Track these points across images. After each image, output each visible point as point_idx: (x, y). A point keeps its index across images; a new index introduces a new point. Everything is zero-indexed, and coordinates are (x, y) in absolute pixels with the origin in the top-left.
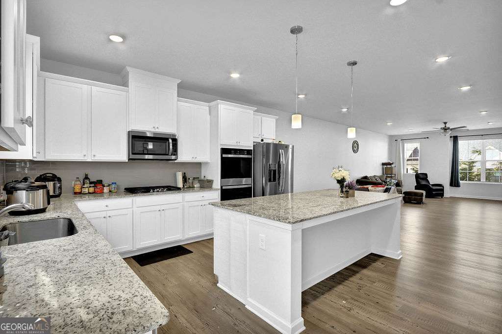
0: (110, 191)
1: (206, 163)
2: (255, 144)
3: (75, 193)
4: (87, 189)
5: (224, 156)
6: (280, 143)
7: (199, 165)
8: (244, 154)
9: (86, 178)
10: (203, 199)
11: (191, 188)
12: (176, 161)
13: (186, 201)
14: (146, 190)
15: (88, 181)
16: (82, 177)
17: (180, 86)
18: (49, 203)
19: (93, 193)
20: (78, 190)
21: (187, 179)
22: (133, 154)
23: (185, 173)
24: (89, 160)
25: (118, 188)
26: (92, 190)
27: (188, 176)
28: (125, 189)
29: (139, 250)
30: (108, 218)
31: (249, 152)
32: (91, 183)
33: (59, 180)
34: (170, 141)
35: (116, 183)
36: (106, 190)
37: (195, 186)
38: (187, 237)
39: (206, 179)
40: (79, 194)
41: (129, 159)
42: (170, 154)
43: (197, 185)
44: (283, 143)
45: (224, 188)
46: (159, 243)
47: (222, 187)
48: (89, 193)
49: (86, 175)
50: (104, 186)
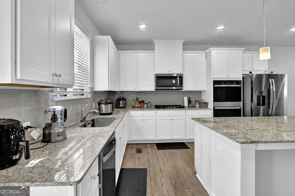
0: (147, 106)
1: (204, 91)
2: (244, 76)
3: (132, 107)
4: (137, 105)
5: (215, 86)
6: (272, 73)
7: (200, 92)
8: (233, 84)
9: (137, 99)
10: (199, 114)
11: (194, 107)
12: (182, 90)
13: (187, 115)
14: (164, 107)
15: (137, 101)
16: (135, 99)
17: (184, 44)
18: (113, 111)
19: (140, 107)
20: (133, 106)
21: (191, 101)
22: (157, 86)
23: (189, 98)
24: (137, 90)
25: (151, 105)
26: (139, 105)
27: (191, 99)
28: (155, 106)
29: (159, 140)
30: (144, 121)
31: (238, 82)
32: (139, 102)
33: (125, 100)
34: (178, 78)
35: (150, 102)
36: (145, 106)
37: (197, 106)
38: (188, 138)
39: (203, 101)
40: (134, 107)
41: (156, 90)
42: (178, 86)
43: (197, 105)
44: (275, 73)
45: (215, 108)
46: (170, 138)
47: (214, 107)
48: (138, 107)
49: (137, 98)
50: (144, 104)
